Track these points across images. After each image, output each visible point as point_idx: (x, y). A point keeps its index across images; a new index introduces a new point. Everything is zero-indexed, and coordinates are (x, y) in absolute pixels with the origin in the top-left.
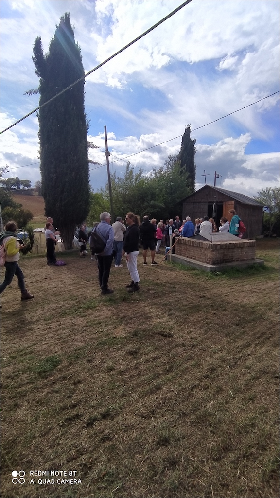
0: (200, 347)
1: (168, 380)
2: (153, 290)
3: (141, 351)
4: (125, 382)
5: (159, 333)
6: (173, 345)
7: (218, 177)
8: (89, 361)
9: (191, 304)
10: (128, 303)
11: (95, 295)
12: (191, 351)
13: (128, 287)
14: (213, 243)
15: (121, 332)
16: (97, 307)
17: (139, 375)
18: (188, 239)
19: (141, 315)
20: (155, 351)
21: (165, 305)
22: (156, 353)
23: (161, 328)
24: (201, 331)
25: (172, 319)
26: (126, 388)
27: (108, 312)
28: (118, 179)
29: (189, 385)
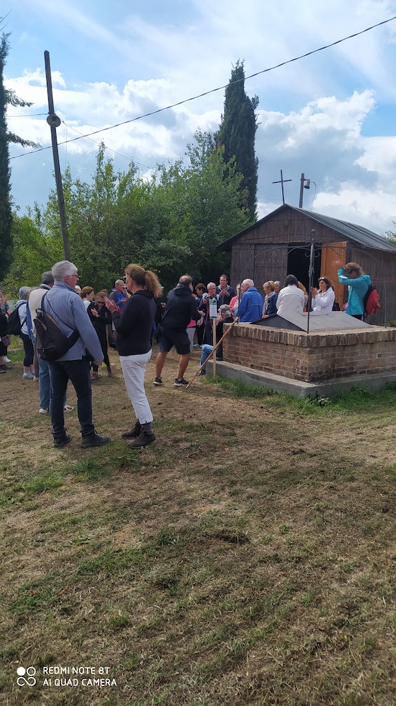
0: (314, 561)
1: (258, 639)
2: (186, 440)
3: (185, 579)
4: (160, 651)
5: (217, 536)
6: (255, 559)
7: (307, 187)
8: (66, 612)
9: (275, 468)
10: (133, 472)
11: (50, 459)
12: (296, 572)
13: (127, 436)
14: (310, 334)
15: (130, 539)
16: (61, 485)
17: (189, 633)
18: (254, 327)
19: (169, 499)
20: (216, 576)
21: (219, 473)
22: (219, 581)
23: (220, 523)
24: (310, 526)
25: (240, 502)
26: (166, 665)
27: (89, 495)
28: (78, 184)
29: (307, 645)
